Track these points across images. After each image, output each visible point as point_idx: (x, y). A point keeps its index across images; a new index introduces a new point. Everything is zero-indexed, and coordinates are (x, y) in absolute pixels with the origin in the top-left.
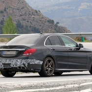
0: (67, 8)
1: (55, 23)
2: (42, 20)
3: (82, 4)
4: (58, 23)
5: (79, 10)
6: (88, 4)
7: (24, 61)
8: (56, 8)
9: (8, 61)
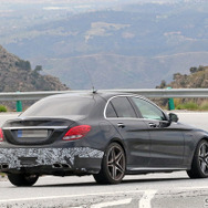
0: (60, 34)
1: (33, 68)
2: (4, 60)
3: (93, 24)
4: (39, 68)
5: (87, 38)
6: (108, 25)
7: (66, 152)
8: (35, 33)
9: (30, 153)
